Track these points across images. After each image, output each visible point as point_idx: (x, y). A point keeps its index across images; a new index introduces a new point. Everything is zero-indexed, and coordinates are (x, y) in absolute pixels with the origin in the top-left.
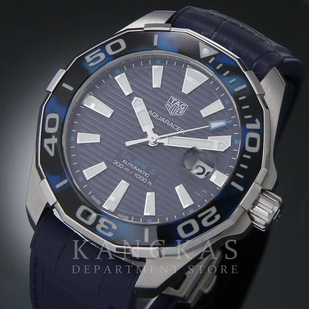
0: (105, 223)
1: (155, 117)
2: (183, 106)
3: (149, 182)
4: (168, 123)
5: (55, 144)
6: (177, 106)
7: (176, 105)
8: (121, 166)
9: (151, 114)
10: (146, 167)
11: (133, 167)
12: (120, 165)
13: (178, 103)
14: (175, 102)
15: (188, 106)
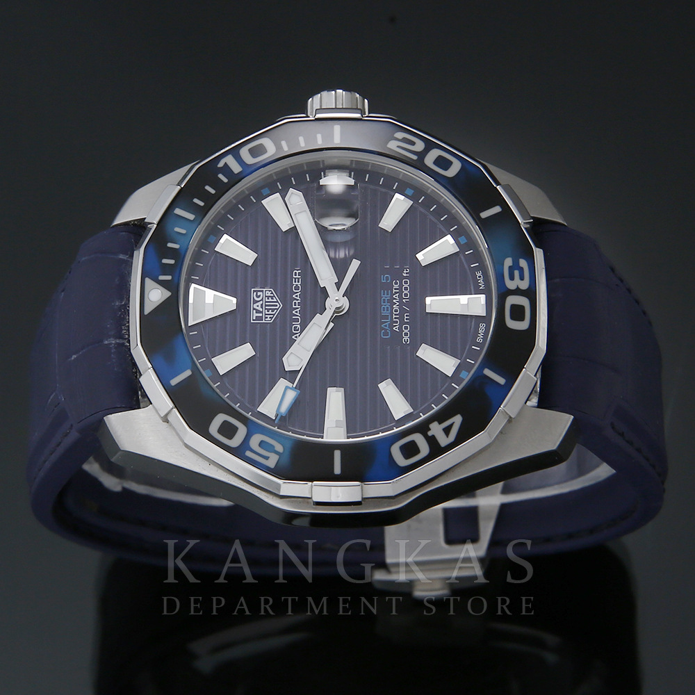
0: (512, 278)
1: (299, 326)
2: (258, 297)
3: (405, 275)
4: (297, 302)
5: (440, 424)
6: (262, 305)
7: (262, 307)
8: (406, 328)
9: (298, 335)
10: (384, 292)
11: (396, 311)
12: (406, 331)
13: (257, 306)
14: (258, 311)
15: (253, 290)
